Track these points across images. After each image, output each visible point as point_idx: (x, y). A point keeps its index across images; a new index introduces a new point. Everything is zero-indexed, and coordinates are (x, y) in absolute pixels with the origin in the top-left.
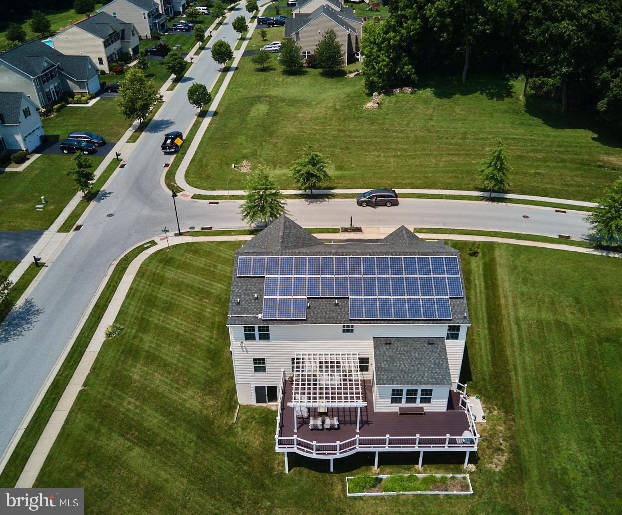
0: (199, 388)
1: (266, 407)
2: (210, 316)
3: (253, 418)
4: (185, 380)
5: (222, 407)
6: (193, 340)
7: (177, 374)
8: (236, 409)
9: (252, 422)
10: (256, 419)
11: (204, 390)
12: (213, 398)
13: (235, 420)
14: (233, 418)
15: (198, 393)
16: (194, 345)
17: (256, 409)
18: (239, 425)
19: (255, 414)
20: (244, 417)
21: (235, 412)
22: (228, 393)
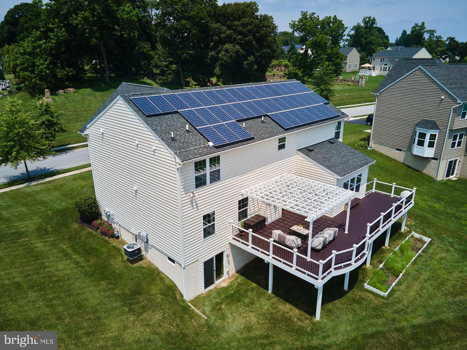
0: (123, 313)
1: (215, 288)
2: (48, 248)
3: (217, 304)
4: (90, 319)
5: (174, 314)
6: (50, 277)
7: (67, 320)
8: (190, 307)
9: (220, 307)
10: (222, 303)
11: (131, 310)
12: (153, 311)
13: (204, 316)
14: (199, 316)
15: (127, 318)
16: (57, 281)
17: (208, 295)
18: (213, 318)
19: (214, 300)
20: (207, 309)
21: (193, 310)
22: (166, 296)
